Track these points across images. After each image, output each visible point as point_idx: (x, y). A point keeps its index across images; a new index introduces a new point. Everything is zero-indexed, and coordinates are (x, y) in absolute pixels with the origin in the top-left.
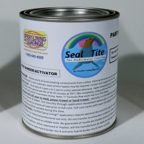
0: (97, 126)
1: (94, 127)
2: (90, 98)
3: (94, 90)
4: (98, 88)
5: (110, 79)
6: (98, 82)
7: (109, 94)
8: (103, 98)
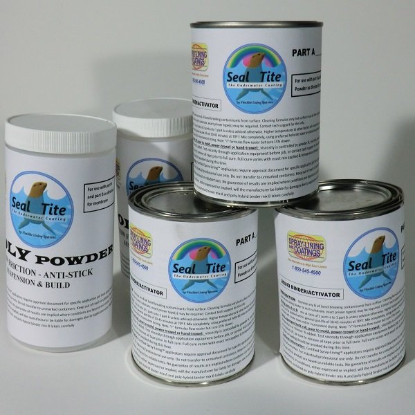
0: (214, 373)
1: (210, 374)
2: (204, 331)
3: (211, 321)
4: (217, 318)
5: (235, 306)
6: (217, 310)
7: (233, 328)
8: (223, 333)
